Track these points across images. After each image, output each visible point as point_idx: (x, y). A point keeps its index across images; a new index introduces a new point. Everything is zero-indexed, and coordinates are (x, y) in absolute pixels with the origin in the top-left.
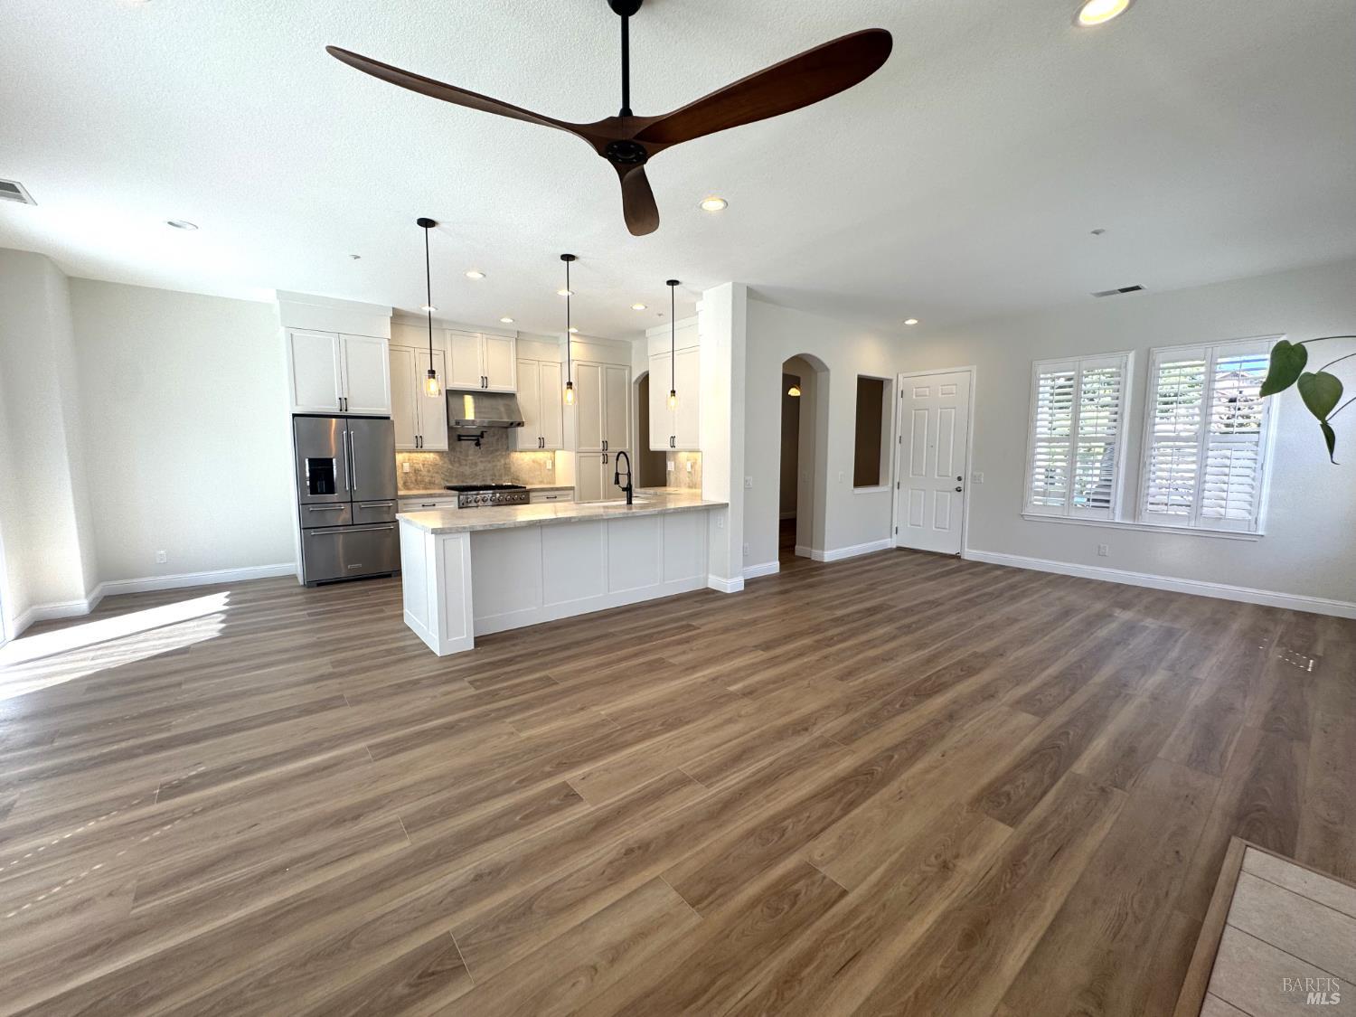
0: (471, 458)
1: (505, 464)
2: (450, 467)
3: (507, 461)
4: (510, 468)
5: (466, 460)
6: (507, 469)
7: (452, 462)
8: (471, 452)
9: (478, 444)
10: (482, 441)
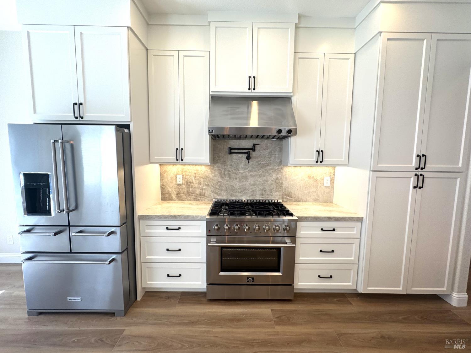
0: (241, 171)
1: (277, 178)
2: (220, 180)
3: (279, 176)
4: (282, 183)
5: (236, 174)
6: (279, 184)
7: (222, 175)
8: (241, 166)
9: (248, 158)
10: (253, 154)
